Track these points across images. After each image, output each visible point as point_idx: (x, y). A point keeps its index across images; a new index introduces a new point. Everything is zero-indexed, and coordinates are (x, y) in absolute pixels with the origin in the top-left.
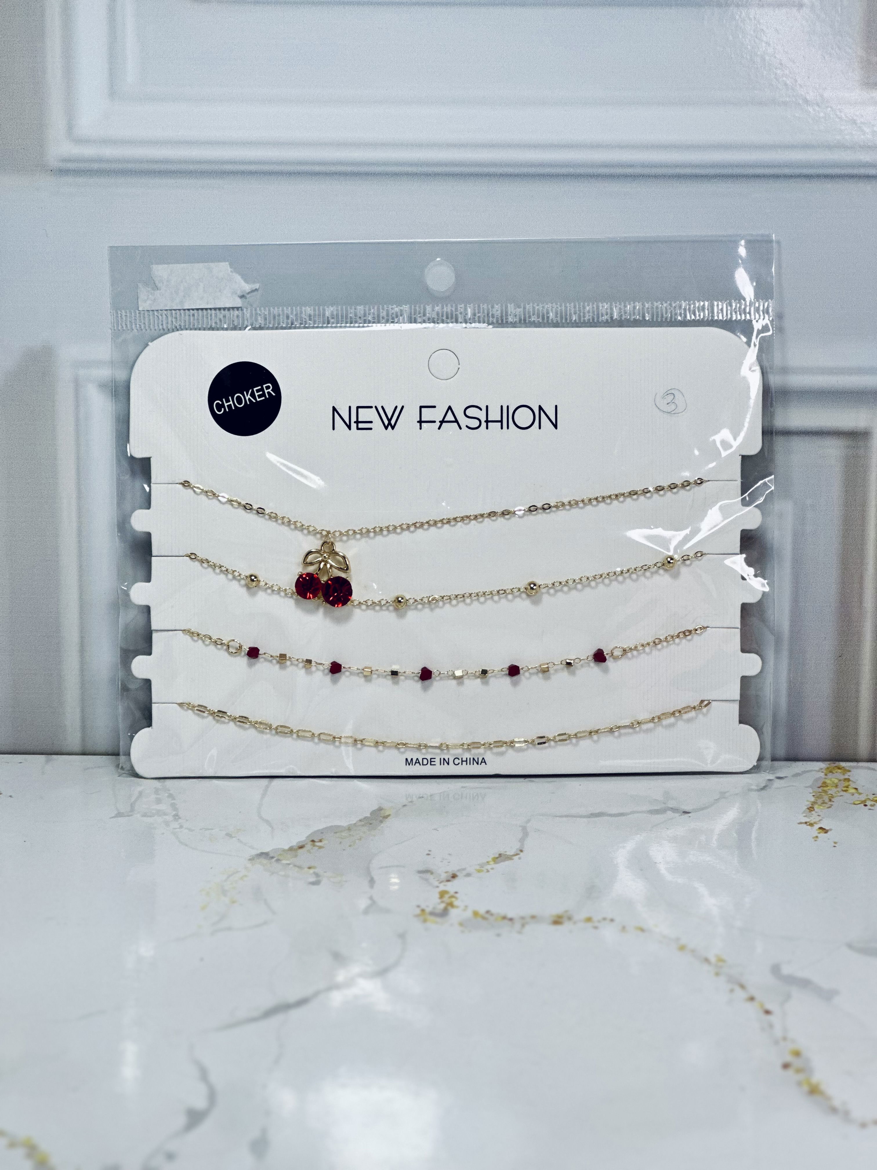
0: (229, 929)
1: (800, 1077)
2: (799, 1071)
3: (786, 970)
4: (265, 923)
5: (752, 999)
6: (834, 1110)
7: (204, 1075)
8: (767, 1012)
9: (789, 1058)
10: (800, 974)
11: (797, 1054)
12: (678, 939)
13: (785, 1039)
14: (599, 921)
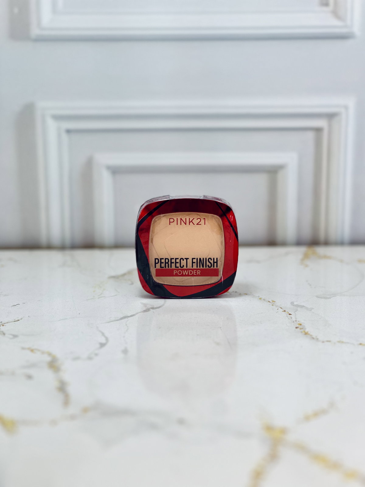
0: (104, 297)
1: (302, 330)
2: (301, 329)
3: (295, 303)
4: (116, 295)
5: (285, 311)
6: (313, 338)
7: (103, 334)
8: (290, 314)
9: (297, 326)
10: (301, 304)
11: (301, 325)
12: (259, 296)
13: (296, 321)
14: (232, 292)
